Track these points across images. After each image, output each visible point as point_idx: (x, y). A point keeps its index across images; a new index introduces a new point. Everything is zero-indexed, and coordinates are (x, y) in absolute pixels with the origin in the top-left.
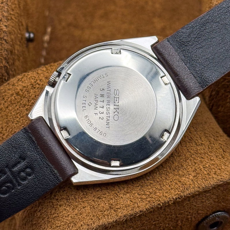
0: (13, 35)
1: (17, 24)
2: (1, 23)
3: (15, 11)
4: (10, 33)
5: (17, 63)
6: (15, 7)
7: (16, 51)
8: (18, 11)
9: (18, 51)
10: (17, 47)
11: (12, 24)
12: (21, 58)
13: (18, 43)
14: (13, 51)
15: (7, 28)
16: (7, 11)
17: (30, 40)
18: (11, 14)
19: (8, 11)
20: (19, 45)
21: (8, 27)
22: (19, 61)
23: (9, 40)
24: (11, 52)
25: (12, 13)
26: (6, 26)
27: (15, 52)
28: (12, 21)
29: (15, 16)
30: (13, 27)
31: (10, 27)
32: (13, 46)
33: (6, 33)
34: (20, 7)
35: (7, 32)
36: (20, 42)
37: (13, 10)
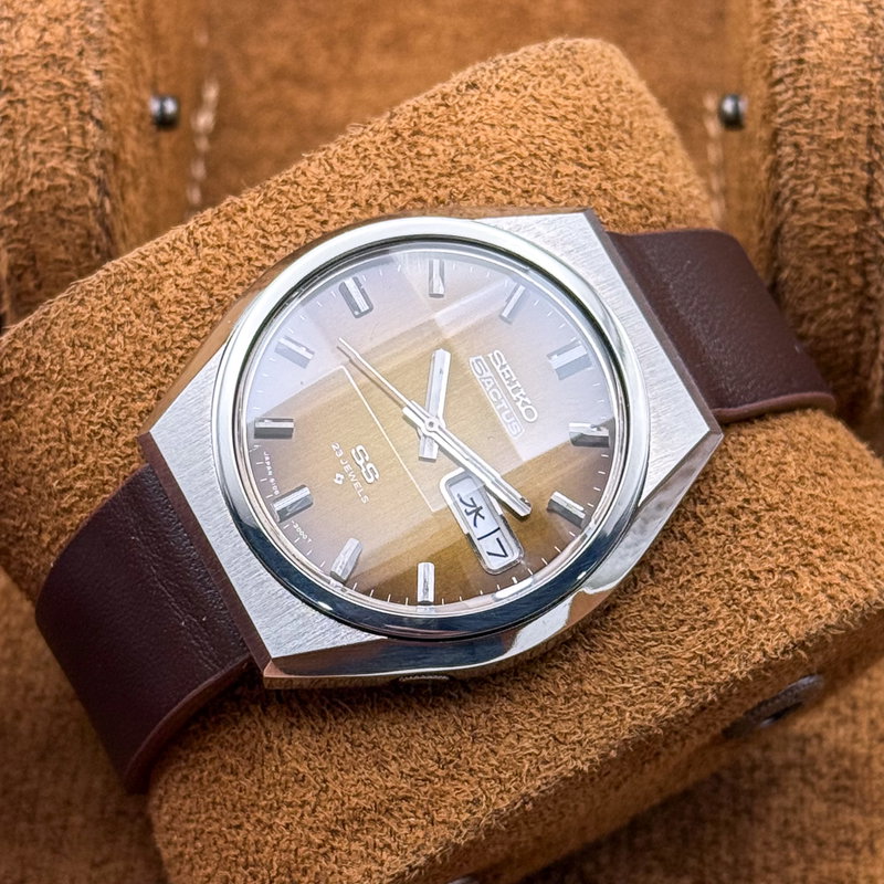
0: (118, 101)
1: (129, 69)
2: (83, 63)
3: (123, 25)
4: (111, 96)
5: (131, 197)
6: (123, 11)
7: (129, 157)
8: (130, 25)
9: (134, 154)
10: (130, 144)
11: (116, 66)
12: (143, 180)
13: (133, 131)
14: (122, 156)
15: (101, 78)
16: (99, 22)
17: (165, 123)
18: (111, 33)
19: (102, 23)
20: (137, 140)
21: (103, 74)
22: (136, 188)
23: (109, 117)
24: (116, 158)
25: (115, 29)
26: (97, 72)
27: (126, 160)
28: (115, 55)
29: (122, 39)
30: (118, 75)
31: (112, 75)
32: (118, 137)
33: (99, 97)
34: (134, 11)
35: (102, 94)
36: (139, 128)
37: (117, 20)
